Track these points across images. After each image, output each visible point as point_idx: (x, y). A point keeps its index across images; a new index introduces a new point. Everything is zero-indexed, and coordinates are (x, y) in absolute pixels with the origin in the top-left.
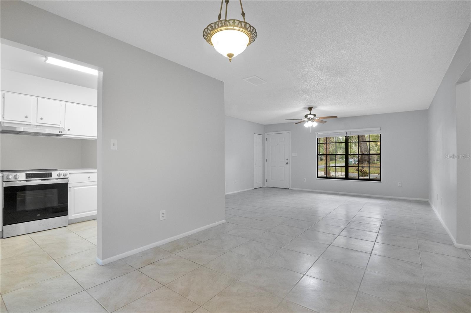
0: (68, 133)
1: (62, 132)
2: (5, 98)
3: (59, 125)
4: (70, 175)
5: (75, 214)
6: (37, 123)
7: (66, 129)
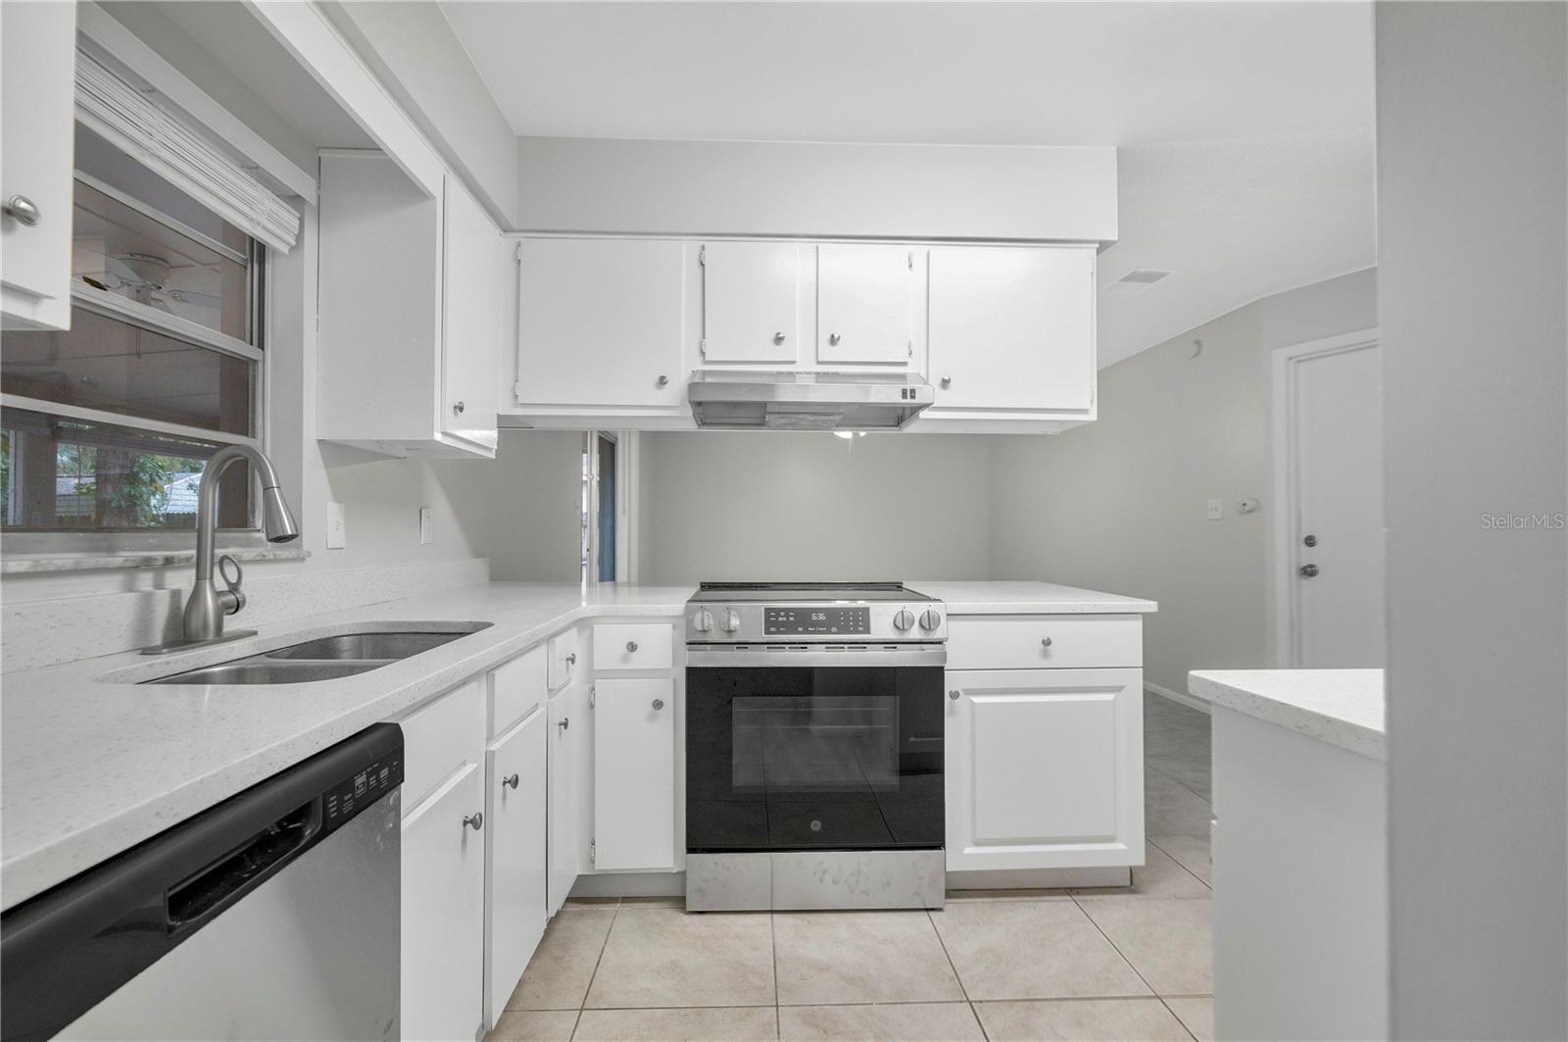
0: (941, 398)
1: (913, 391)
2: (706, 267)
3: (904, 364)
4: (951, 623)
5: (977, 843)
6: (819, 363)
7: (935, 382)
